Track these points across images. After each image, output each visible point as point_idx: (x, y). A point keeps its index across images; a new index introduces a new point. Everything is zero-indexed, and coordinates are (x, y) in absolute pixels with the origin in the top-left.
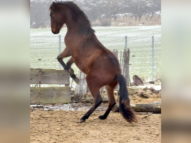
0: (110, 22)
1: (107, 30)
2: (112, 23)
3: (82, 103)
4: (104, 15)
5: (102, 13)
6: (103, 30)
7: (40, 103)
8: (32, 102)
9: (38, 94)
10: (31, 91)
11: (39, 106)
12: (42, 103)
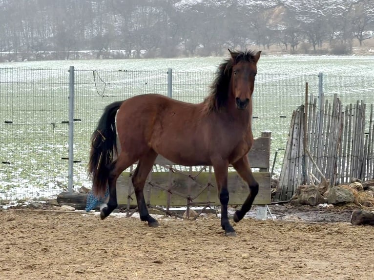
0: (351, 46)
1: (345, 63)
2: (355, 49)
3: (292, 204)
4: (338, 33)
5: (336, 28)
6: (337, 62)
7: (210, 203)
8: (194, 201)
9: (206, 186)
10: (193, 179)
11: (208, 208)
12: (214, 204)
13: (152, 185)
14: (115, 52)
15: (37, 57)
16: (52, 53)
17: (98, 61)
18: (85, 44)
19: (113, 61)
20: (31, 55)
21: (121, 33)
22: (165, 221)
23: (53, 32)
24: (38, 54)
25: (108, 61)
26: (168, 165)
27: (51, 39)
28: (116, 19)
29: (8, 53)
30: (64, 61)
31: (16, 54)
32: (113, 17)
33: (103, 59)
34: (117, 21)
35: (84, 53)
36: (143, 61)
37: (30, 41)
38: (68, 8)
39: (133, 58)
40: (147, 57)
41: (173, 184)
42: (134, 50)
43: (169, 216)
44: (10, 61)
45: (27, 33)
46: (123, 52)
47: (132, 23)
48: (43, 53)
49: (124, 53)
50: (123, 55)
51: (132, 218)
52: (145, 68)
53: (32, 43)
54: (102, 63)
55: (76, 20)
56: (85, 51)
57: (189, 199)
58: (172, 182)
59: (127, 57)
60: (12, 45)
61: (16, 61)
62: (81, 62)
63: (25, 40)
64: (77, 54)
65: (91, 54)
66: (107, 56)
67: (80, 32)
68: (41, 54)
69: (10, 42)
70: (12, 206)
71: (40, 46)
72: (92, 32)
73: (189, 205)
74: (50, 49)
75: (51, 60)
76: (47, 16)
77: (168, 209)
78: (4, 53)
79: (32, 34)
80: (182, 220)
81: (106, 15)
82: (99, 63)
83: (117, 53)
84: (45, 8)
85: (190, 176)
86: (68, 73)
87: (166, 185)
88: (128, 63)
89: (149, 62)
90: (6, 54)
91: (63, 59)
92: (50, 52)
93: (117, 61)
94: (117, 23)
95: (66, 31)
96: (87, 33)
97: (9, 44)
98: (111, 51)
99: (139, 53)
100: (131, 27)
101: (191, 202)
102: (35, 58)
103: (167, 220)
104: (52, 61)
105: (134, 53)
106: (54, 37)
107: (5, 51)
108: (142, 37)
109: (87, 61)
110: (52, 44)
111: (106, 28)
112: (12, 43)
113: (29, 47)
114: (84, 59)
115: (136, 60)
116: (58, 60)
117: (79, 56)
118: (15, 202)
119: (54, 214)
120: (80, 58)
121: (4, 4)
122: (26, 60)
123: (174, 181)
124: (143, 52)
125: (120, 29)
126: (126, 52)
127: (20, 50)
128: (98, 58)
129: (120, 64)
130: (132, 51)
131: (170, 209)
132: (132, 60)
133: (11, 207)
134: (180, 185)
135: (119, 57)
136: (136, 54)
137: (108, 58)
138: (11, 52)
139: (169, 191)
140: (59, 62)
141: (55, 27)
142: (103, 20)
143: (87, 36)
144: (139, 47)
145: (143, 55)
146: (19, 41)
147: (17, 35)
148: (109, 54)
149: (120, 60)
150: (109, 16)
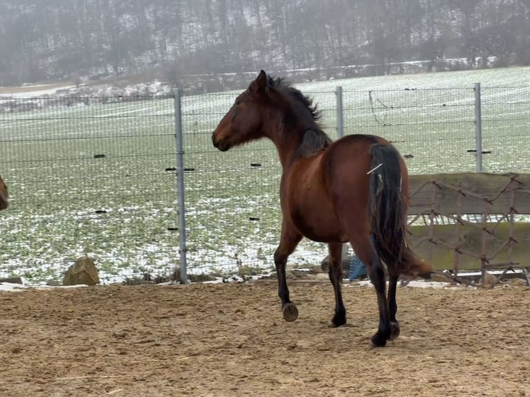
7: (513, 264)
8: (491, 262)
9: (507, 242)
10: (490, 233)
11: (510, 272)
12: (518, 266)
13: (434, 242)
14: (453, 61)
15: (346, 74)
16: (366, 67)
17: (429, 75)
18: (411, 53)
19: (450, 74)
20: (339, 71)
21: (460, 34)
22: (451, 290)
23: (369, 39)
24: (348, 70)
25: (443, 73)
26: (455, 216)
27: (366, 48)
28: (453, 15)
29: (307, 69)
30: (382, 77)
31: (318, 71)
32: (449, 13)
33: (437, 71)
34: (455, 18)
35: (410, 65)
36: (491, 72)
37: (337, 53)
38: (387, 5)
39: (478, 69)
40: (497, 65)
41: (464, 240)
42: (479, 58)
43: (458, 284)
44: (311, 81)
45: (332, 42)
46: (465, 60)
47: (476, 20)
48: (354, 68)
49: (466, 62)
50: (464, 65)
51: (408, 287)
52: (494, 81)
53: (341, 55)
54: (434, 77)
55: (398, 21)
56: (412, 63)
57: (484, 260)
58: (462, 237)
59: (469, 68)
60: (313, 59)
61: (319, 80)
62: (406, 78)
63: (330, 52)
64: (401, 66)
65: (421, 66)
66: (441, 68)
67: (404, 36)
68: (352, 68)
69: (310, 55)
70: (265, 275)
71: (350, 59)
72: (421, 36)
73: (484, 269)
74: (363, 61)
75: (366, 76)
76: (359, 18)
77: (456, 274)
78: (303, 70)
79: (340, 42)
80: (475, 288)
81: (440, 10)
82: (431, 77)
83: (457, 63)
84: (356, 6)
85: (484, 229)
86: (335, 96)
87: (454, 242)
88: (470, 76)
89: (501, 72)
90: (305, 71)
91: (382, 74)
92: (364, 66)
93: (455, 73)
94: (454, 22)
95: (385, 35)
96: (414, 37)
97: (309, 58)
98: (448, 60)
99: (485, 60)
100: (474, 26)
101: (486, 263)
102: (345, 75)
103: (454, 288)
104: (366, 79)
105: (479, 62)
106: (370, 45)
107: (305, 67)
108: (490, 39)
109: (414, 76)
110: (367, 55)
111: (440, 29)
112: (313, 56)
113: (335, 60)
114: (411, 73)
115: (482, 71)
116: (375, 75)
117: (404, 70)
118: (269, 270)
119: (307, 285)
120: (405, 71)
121: (301, 3)
122: (333, 78)
123: (465, 237)
124: (492, 59)
125: (460, 30)
126: (468, 60)
127: (324, 65)
128: (429, 70)
129: (460, 78)
130: (477, 59)
131: (459, 275)
132: (476, 71)
133: (263, 278)
134: (472, 242)
135: (458, 68)
136: (482, 62)
137: (444, 71)
138: (312, 69)
139: (457, 250)
140: (376, 78)
141: (371, 31)
142: (436, 18)
143: (414, 42)
144: (486, 52)
145: (492, 63)
146: (323, 53)
147: (320, 45)
148: (445, 64)
149: (459, 72)
150: (444, 13)
